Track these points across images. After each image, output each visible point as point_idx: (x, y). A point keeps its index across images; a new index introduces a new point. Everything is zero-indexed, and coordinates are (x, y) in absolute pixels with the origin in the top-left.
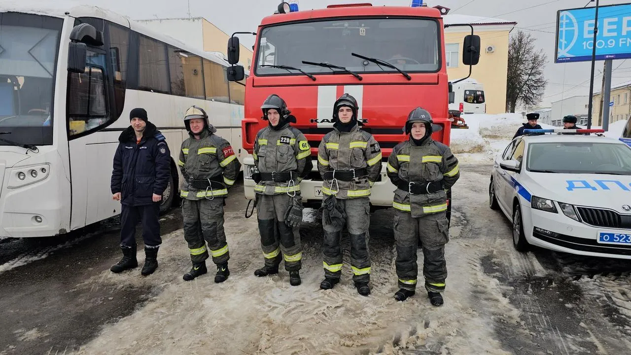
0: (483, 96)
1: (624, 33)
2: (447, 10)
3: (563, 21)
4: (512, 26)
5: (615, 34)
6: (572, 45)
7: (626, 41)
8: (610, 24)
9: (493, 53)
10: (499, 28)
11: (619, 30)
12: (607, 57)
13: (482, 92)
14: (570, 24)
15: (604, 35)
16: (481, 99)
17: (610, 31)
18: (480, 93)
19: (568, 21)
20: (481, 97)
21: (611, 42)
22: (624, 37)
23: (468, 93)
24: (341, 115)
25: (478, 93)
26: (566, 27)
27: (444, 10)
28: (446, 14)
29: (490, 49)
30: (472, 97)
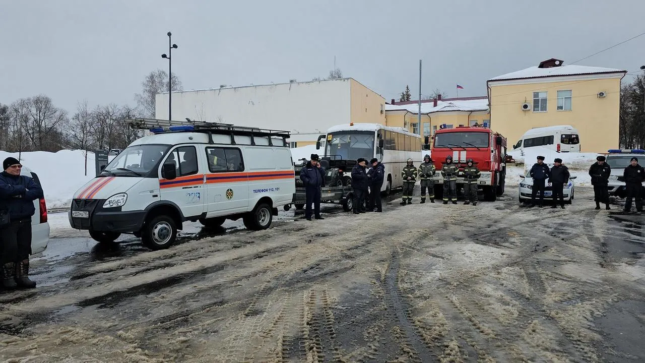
0: (577, 138)
2: (561, 62)
4: (623, 74)
9: (604, 98)
10: (611, 76)
13: (577, 135)
18: (575, 136)
20: (575, 140)
23: (564, 136)
24: (448, 161)
25: (573, 136)
27: (557, 63)
28: (560, 65)
29: (601, 94)
30: (568, 140)
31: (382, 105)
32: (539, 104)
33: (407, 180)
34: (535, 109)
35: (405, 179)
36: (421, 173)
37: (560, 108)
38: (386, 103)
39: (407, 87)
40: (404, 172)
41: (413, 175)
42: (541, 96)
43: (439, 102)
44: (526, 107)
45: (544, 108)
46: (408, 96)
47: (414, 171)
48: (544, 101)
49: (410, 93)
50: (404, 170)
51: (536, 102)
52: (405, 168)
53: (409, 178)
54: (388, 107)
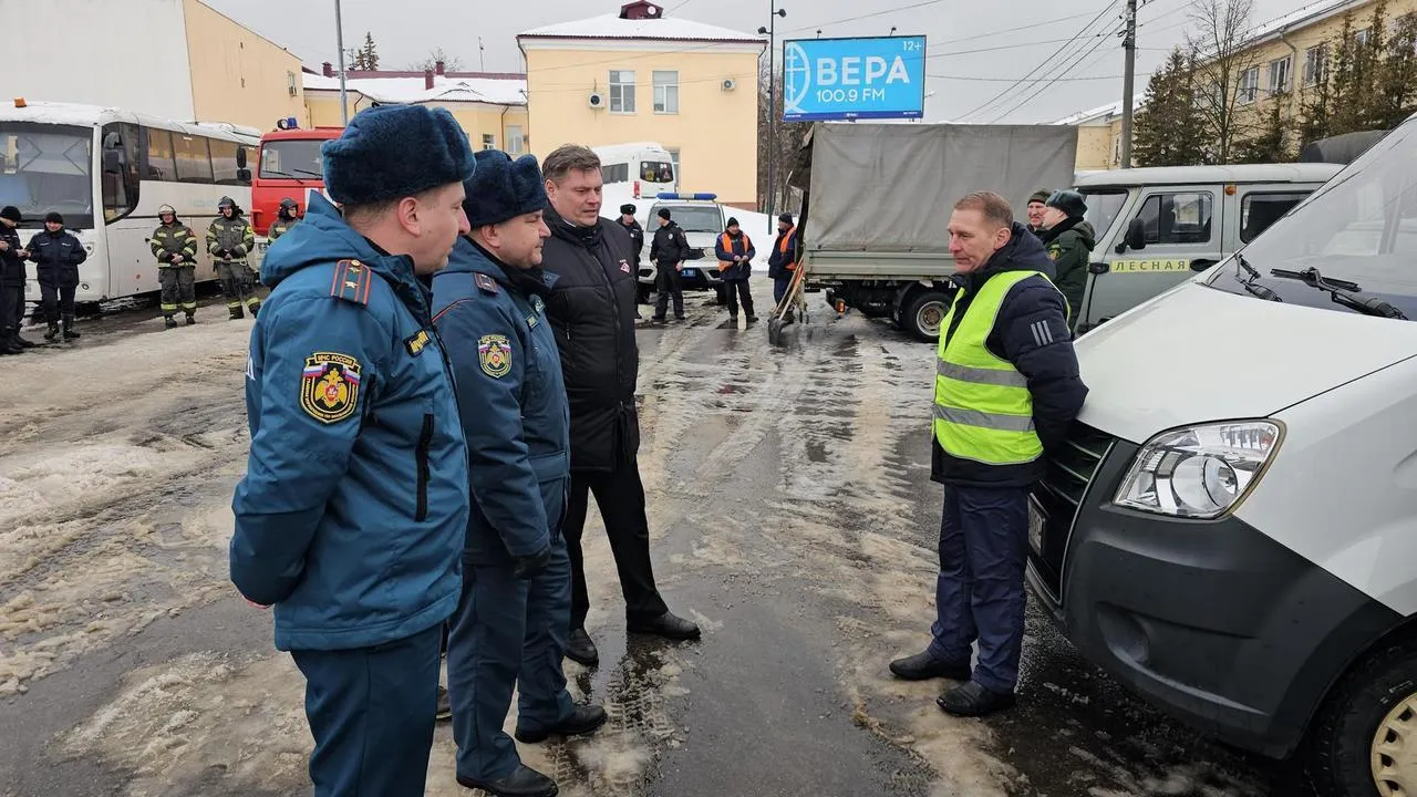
0: (670, 173)
1: (868, 81)
2: (659, 10)
3: (791, 58)
4: (762, 46)
5: (857, 82)
6: (802, 95)
7: (871, 92)
8: (851, 65)
9: (733, 92)
10: (741, 49)
11: (862, 76)
12: (848, 115)
13: (669, 165)
14: (799, 63)
15: (844, 83)
16: (666, 176)
17: (851, 76)
18: (665, 166)
19: (796, 58)
20: (666, 173)
21: (853, 93)
22: (869, 86)
23: (645, 166)
25: (662, 166)
26: (795, 67)
27: (652, 11)
28: (658, 14)
29: (727, 84)
30: (653, 173)
31: (291, 75)
32: (621, 96)
33: (172, 263)
34: (615, 106)
35: (168, 259)
36: (214, 244)
37: (658, 107)
38: (305, 70)
39: (368, 37)
40: (159, 243)
41: (187, 249)
42: (624, 79)
43: (438, 79)
44: (595, 100)
45: (630, 106)
46: (373, 59)
47: (185, 237)
48: (630, 90)
49: (377, 51)
50: (155, 237)
51: (615, 91)
52: (158, 230)
53: (177, 257)
54: (309, 81)
